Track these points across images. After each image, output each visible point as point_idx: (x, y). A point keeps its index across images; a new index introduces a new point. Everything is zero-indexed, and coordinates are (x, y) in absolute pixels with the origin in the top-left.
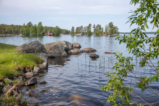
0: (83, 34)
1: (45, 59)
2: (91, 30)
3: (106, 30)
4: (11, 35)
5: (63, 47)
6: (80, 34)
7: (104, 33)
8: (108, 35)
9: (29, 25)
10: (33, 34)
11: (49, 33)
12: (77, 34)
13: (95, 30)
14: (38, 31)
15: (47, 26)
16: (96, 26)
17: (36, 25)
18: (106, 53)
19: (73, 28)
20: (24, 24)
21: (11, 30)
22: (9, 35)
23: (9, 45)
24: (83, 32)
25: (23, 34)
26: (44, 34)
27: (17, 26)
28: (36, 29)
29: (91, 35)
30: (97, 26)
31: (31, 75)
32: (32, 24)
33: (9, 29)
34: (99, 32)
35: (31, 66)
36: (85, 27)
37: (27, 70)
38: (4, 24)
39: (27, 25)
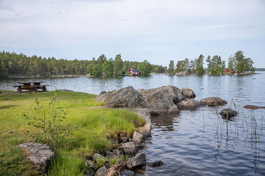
0: (190, 73)
1: (148, 119)
2: (203, 65)
3: (230, 64)
4: (74, 76)
5: (170, 97)
6: (184, 73)
7: (227, 69)
8: (234, 73)
9: (102, 60)
10: (107, 74)
11: (132, 72)
12: (178, 72)
13: (210, 66)
14: (115, 68)
15: (128, 61)
16: (211, 59)
17: (112, 59)
18: (247, 107)
19: (172, 63)
20: (94, 58)
21: (74, 68)
22: (71, 76)
23: (81, 93)
24: (190, 70)
25: (91, 75)
26: (124, 73)
27: (82, 62)
28: (112, 66)
29: (202, 73)
30: (214, 58)
31: (131, 147)
32: (106, 58)
33: (71, 66)
34: (216, 69)
35: (129, 131)
36: (192, 61)
37: (122, 138)
38: (64, 59)
39: (98, 59)
